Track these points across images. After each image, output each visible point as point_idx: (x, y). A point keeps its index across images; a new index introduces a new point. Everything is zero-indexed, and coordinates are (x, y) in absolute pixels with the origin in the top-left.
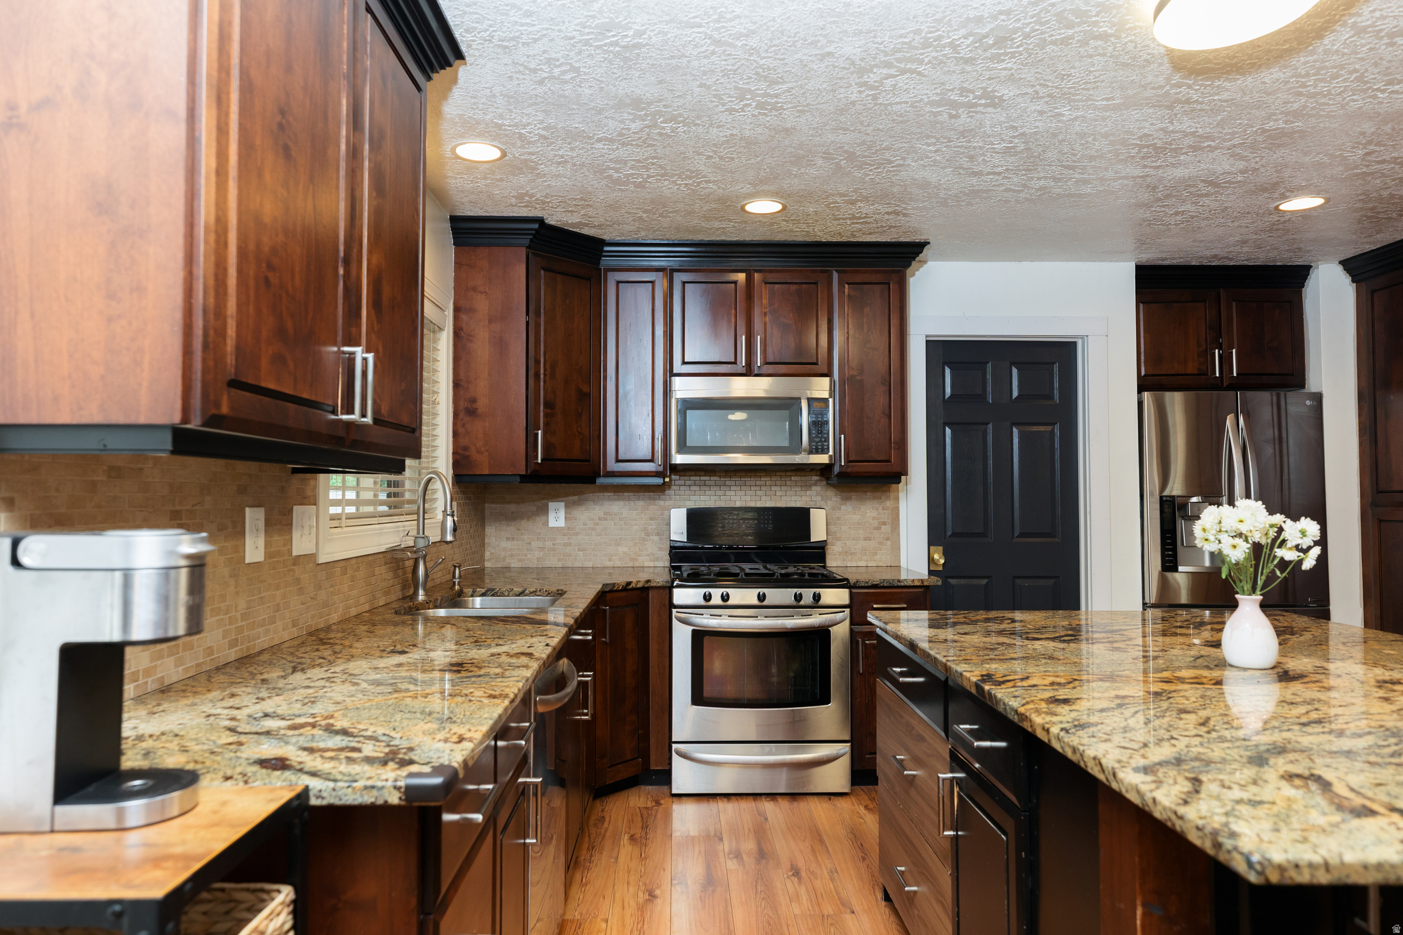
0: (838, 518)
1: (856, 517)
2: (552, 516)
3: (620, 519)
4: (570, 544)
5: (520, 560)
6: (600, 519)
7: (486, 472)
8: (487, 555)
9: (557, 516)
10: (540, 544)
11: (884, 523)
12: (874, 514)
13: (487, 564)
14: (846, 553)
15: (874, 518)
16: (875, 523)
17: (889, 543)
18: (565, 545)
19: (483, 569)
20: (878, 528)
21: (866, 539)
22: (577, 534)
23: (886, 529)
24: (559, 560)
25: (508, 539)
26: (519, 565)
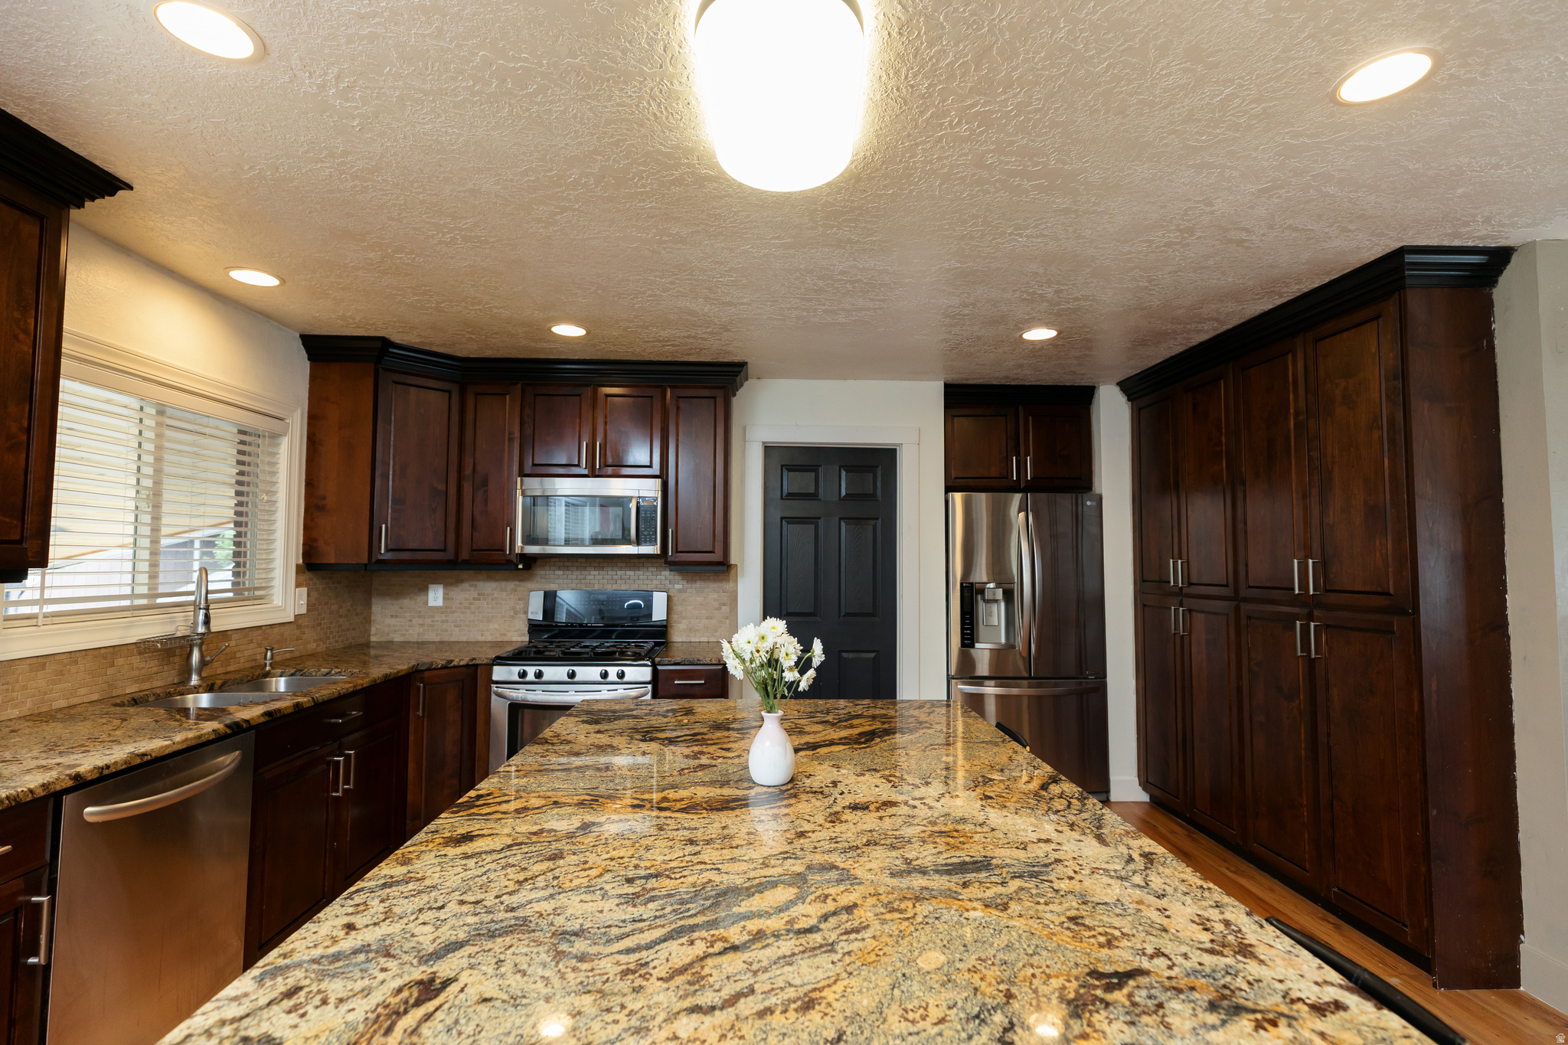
0: (684, 600)
1: (700, 599)
2: (431, 595)
3: (492, 600)
4: (447, 621)
5: (403, 635)
6: (474, 599)
7: (332, 561)
8: (373, 630)
9: (436, 596)
10: (421, 621)
11: (724, 604)
12: (715, 596)
13: (373, 639)
14: (691, 630)
15: (715, 600)
16: (716, 604)
17: (728, 621)
18: (442, 622)
19: (369, 642)
20: (719, 609)
21: (707, 618)
22: (453, 612)
23: (725, 609)
24: (437, 635)
25: (392, 616)
26: (401, 639)
